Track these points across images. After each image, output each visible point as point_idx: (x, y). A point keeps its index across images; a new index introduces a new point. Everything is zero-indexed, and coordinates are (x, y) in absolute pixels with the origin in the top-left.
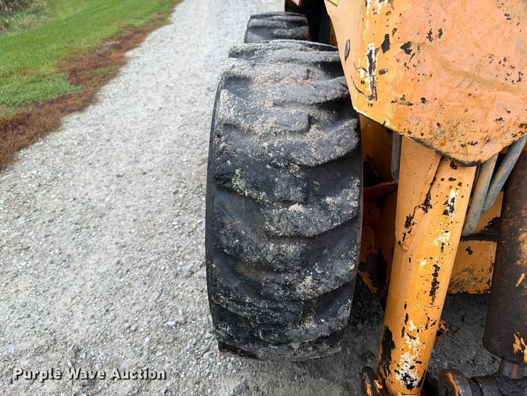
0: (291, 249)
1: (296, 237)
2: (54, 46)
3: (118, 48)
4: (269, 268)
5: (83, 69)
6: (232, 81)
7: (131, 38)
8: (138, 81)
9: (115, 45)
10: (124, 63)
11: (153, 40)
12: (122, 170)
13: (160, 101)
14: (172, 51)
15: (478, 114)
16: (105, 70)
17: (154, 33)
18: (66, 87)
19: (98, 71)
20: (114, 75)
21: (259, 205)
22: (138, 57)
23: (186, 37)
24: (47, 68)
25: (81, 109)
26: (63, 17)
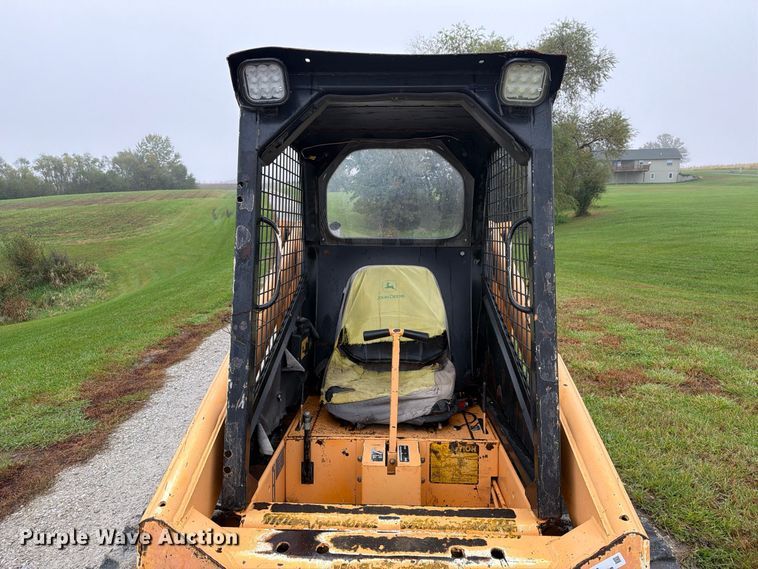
3: (162, 360)
5: (109, 395)
9: (160, 356)
16: (133, 397)
19: (126, 398)
20: (142, 406)
22: (181, 376)
24: (68, 393)
25: (85, 459)
26: (124, 292)
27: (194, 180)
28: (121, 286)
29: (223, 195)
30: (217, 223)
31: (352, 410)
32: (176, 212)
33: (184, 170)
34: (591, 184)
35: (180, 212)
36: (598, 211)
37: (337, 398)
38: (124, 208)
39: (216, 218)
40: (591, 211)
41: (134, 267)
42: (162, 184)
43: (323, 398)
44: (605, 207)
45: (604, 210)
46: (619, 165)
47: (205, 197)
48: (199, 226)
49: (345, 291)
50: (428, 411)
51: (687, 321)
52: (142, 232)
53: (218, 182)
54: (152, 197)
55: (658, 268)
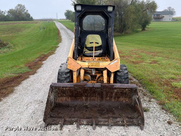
0: (64, 79)
1: (64, 78)
2: (22, 60)
3: (40, 60)
4: (62, 80)
5: (32, 66)
6: (61, 66)
7: (44, 58)
8: (46, 69)
9: (39, 60)
10: (43, 64)
11: (50, 59)
12: (44, 83)
13: (51, 72)
14: (55, 61)
15: (75, 68)
16: (38, 66)
17: (50, 57)
18: (29, 70)
19: (36, 66)
20: (40, 67)
21: (62, 75)
22: (46, 63)
23: (59, 58)
24: (22, 66)
25: (33, 74)
26: (18, 50)
27: (32, 18)
28: (17, 48)
29: (41, 23)
30: (41, 31)
31: (88, 54)
32: (29, 27)
33: (30, 15)
34: (146, 21)
35: (30, 28)
36: (148, 29)
37: (86, 53)
38: (14, 26)
39: (41, 29)
40: (146, 29)
41: (20, 43)
42: (23, 19)
43: (84, 53)
44: (150, 28)
45: (150, 29)
46: (156, 16)
47: (36, 23)
48: (36, 32)
49: (86, 39)
50: (98, 54)
51: (157, 53)
52: (20, 33)
53: (39, 19)
54: (21, 23)
55: (158, 43)
